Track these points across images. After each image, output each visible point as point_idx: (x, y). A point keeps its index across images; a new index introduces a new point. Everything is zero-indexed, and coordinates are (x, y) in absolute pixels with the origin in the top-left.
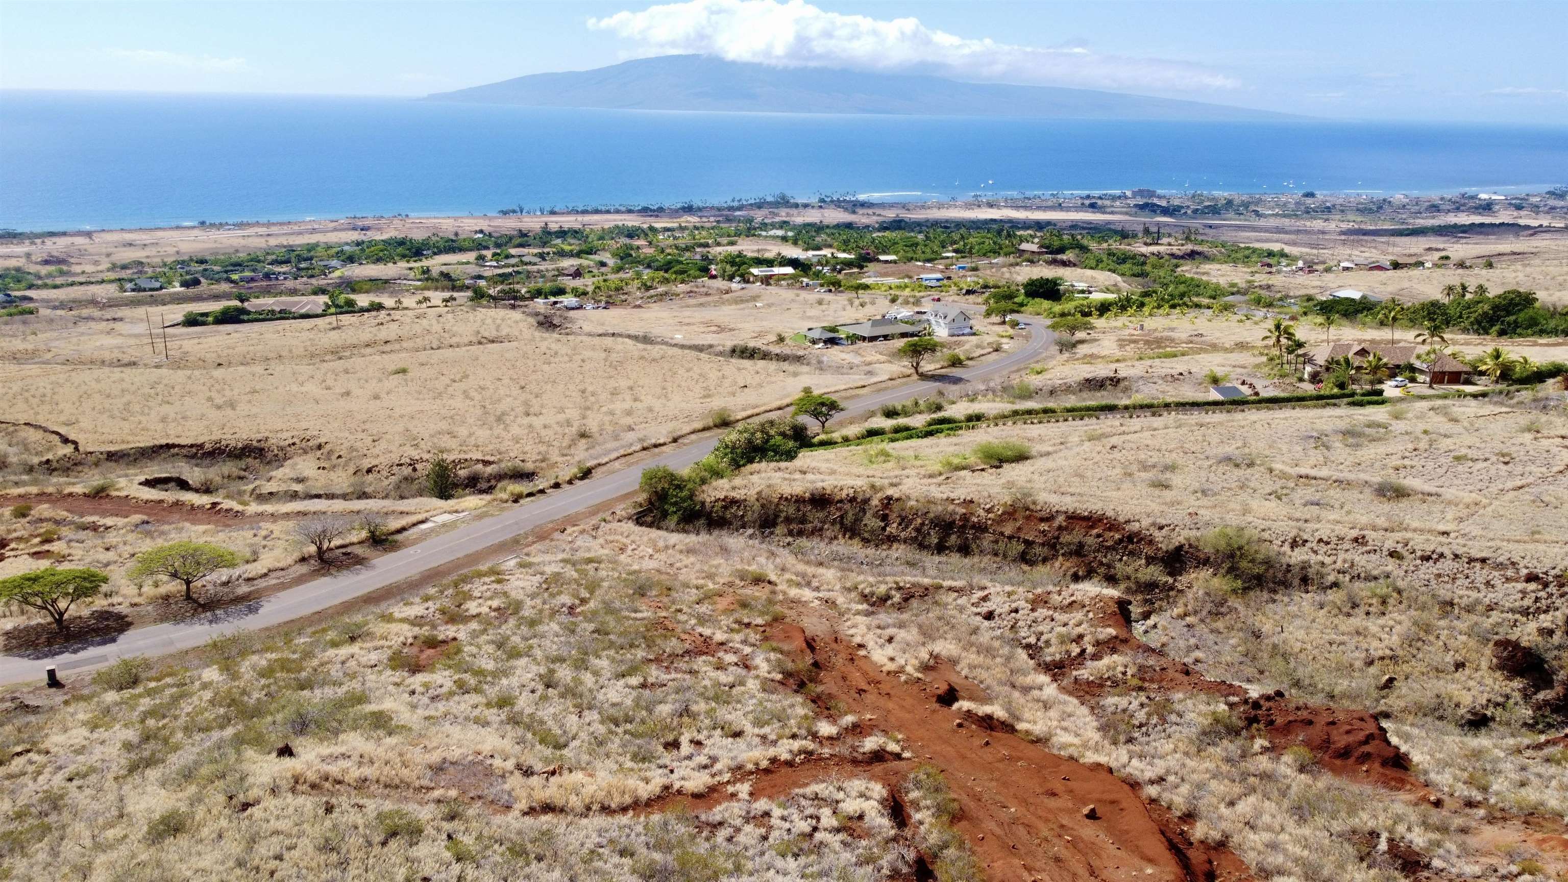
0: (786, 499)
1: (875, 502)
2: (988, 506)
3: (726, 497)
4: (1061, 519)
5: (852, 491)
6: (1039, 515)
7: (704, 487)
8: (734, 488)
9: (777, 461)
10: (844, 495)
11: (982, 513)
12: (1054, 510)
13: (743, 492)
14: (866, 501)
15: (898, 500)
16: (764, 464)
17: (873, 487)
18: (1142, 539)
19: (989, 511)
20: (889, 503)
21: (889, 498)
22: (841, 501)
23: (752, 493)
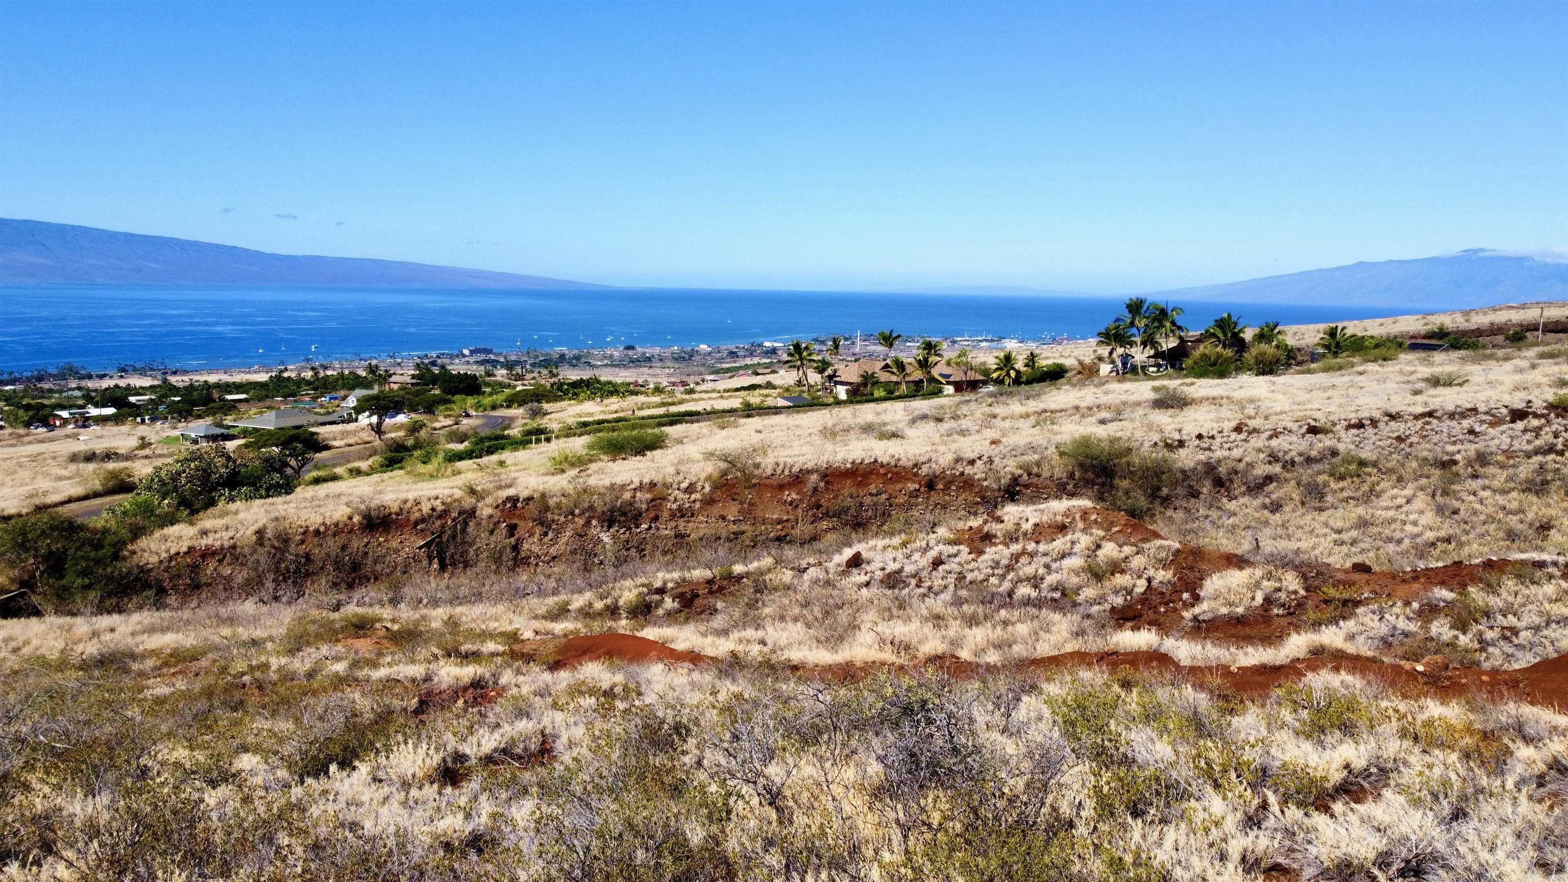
0: (317, 532)
1: (485, 511)
2: (684, 485)
3: (191, 550)
4: (814, 477)
5: (438, 502)
6: (774, 481)
7: (143, 542)
8: (204, 533)
9: (262, 497)
10: (426, 508)
11: (680, 495)
12: (795, 469)
13: (226, 535)
14: (472, 513)
15: (529, 499)
16: (238, 505)
17: (472, 491)
18: (951, 482)
19: (690, 489)
20: (515, 506)
21: (514, 500)
22: (423, 520)
23: (247, 534)
